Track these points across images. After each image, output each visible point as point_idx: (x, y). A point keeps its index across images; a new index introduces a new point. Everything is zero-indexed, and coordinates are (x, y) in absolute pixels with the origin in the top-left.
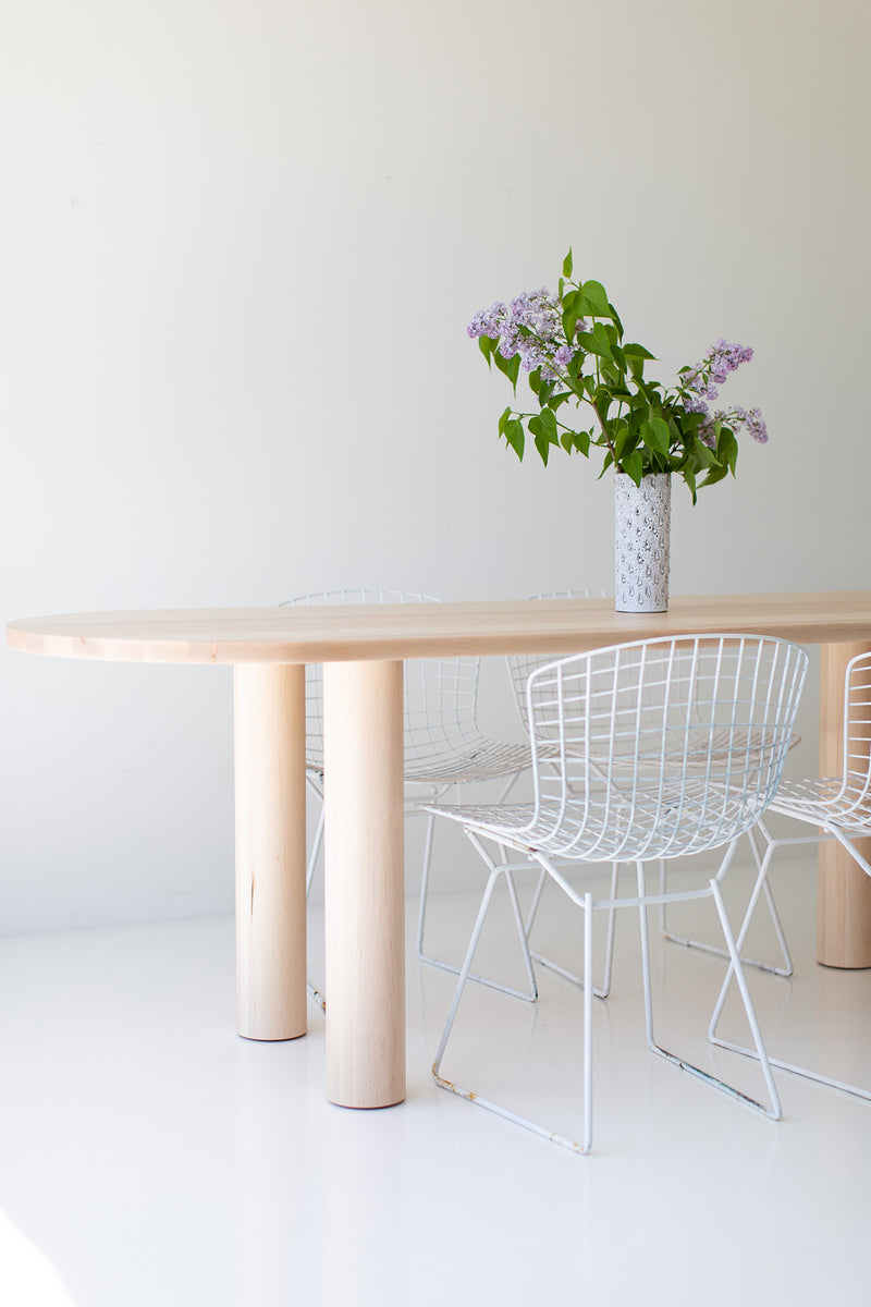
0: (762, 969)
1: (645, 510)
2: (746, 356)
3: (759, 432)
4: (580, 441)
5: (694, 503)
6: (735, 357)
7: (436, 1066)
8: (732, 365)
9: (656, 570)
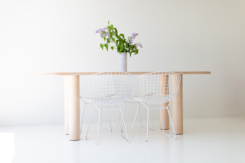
0: (150, 129)
1: (122, 57)
2: (137, 34)
3: (141, 46)
4: (112, 48)
5: (130, 56)
6: (135, 35)
7: (86, 136)
8: (135, 36)
9: (124, 66)
